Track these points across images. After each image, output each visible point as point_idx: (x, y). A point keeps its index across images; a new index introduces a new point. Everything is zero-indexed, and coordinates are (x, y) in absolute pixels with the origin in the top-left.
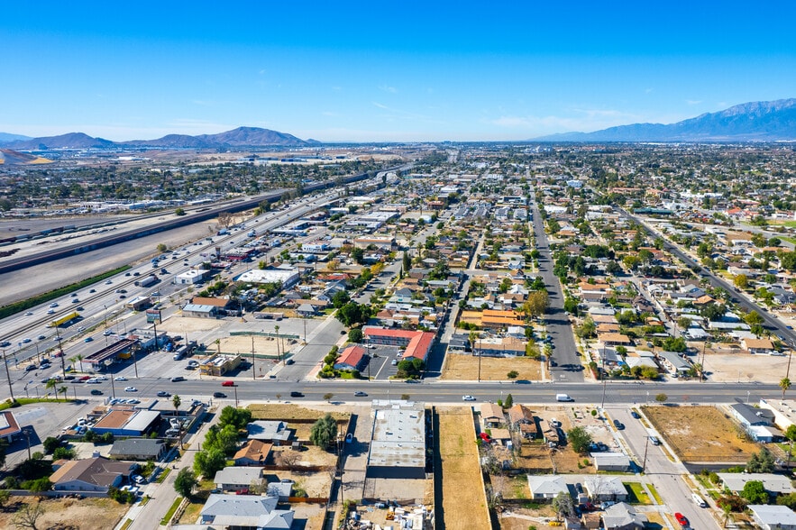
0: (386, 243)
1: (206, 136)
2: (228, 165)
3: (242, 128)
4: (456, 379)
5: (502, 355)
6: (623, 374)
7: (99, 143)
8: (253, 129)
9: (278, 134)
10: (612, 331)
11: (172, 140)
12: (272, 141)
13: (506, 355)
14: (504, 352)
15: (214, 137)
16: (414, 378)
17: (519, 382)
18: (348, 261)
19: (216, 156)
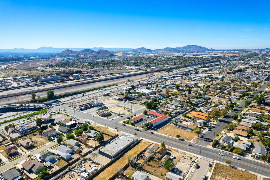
0: (193, 84)
1: (177, 48)
2: (175, 57)
3: (189, 45)
4: (162, 133)
5: (185, 129)
6: (227, 148)
7: (147, 50)
8: (192, 45)
9: (200, 47)
10: (243, 130)
11: (167, 49)
12: (198, 49)
13: (187, 129)
14: (187, 128)
15: (180, 48)
16: (148, 129)
17: (181, 140)
18: (175, 89)
19: (174, 54)
